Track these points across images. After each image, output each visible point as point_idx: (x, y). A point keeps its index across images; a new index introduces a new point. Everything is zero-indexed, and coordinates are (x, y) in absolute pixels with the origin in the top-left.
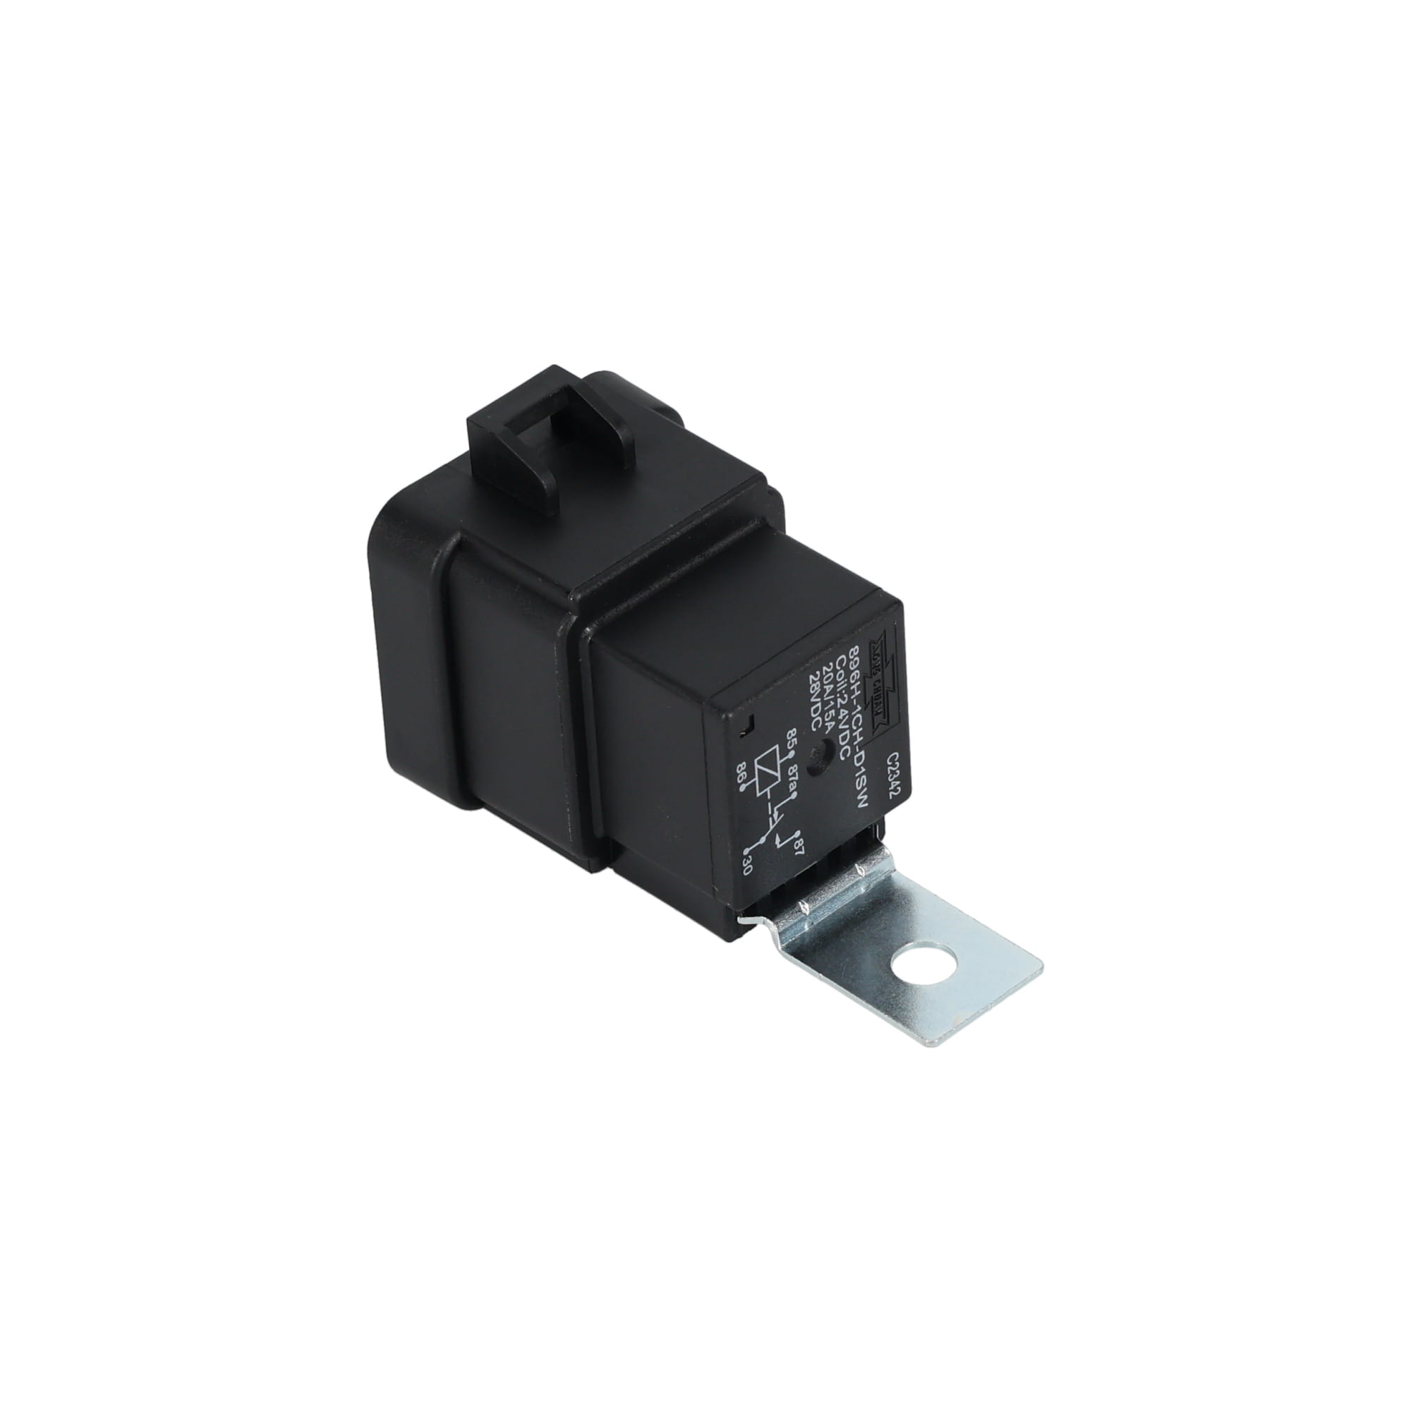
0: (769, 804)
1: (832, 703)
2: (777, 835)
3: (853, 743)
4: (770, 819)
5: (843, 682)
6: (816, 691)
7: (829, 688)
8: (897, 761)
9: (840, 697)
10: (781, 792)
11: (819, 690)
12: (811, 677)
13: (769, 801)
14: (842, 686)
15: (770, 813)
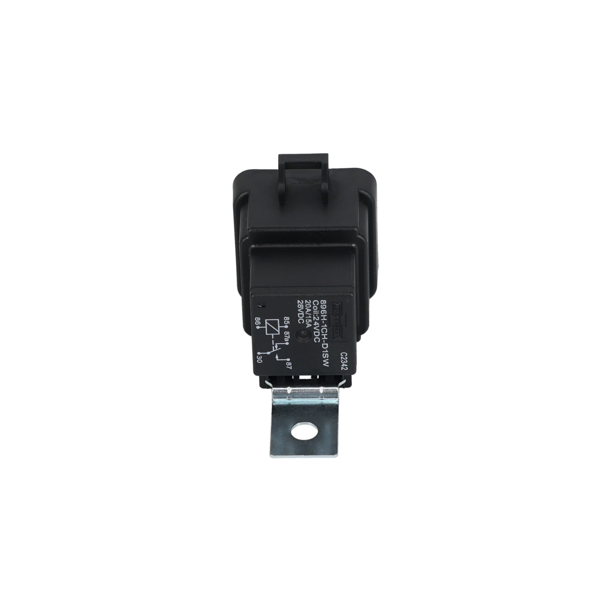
0: (273, 341)
1: (310, 317)
2: (277, 355)
3: (322, 338)
4: (273, 347)
5: (317, 311)
6: (301, 308)
7: (309, 310)
8: (346, 356)
9: (314, 316)
10: (280, 338)
11: (303, 308)
12: (298, 301)
13: (273, 339)
14: (316, 312)
15: (273, 344)
